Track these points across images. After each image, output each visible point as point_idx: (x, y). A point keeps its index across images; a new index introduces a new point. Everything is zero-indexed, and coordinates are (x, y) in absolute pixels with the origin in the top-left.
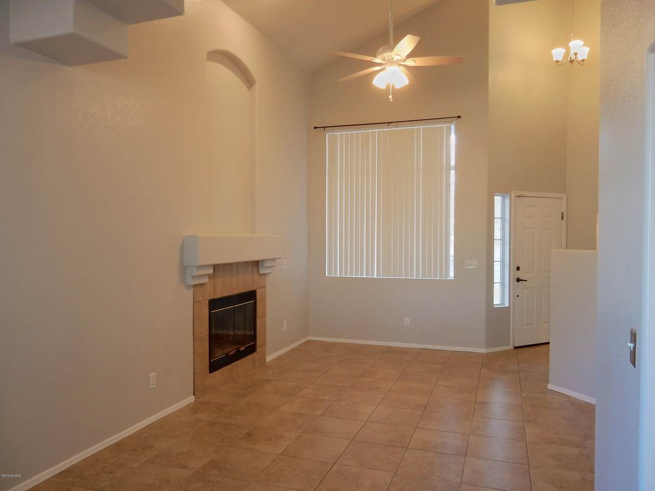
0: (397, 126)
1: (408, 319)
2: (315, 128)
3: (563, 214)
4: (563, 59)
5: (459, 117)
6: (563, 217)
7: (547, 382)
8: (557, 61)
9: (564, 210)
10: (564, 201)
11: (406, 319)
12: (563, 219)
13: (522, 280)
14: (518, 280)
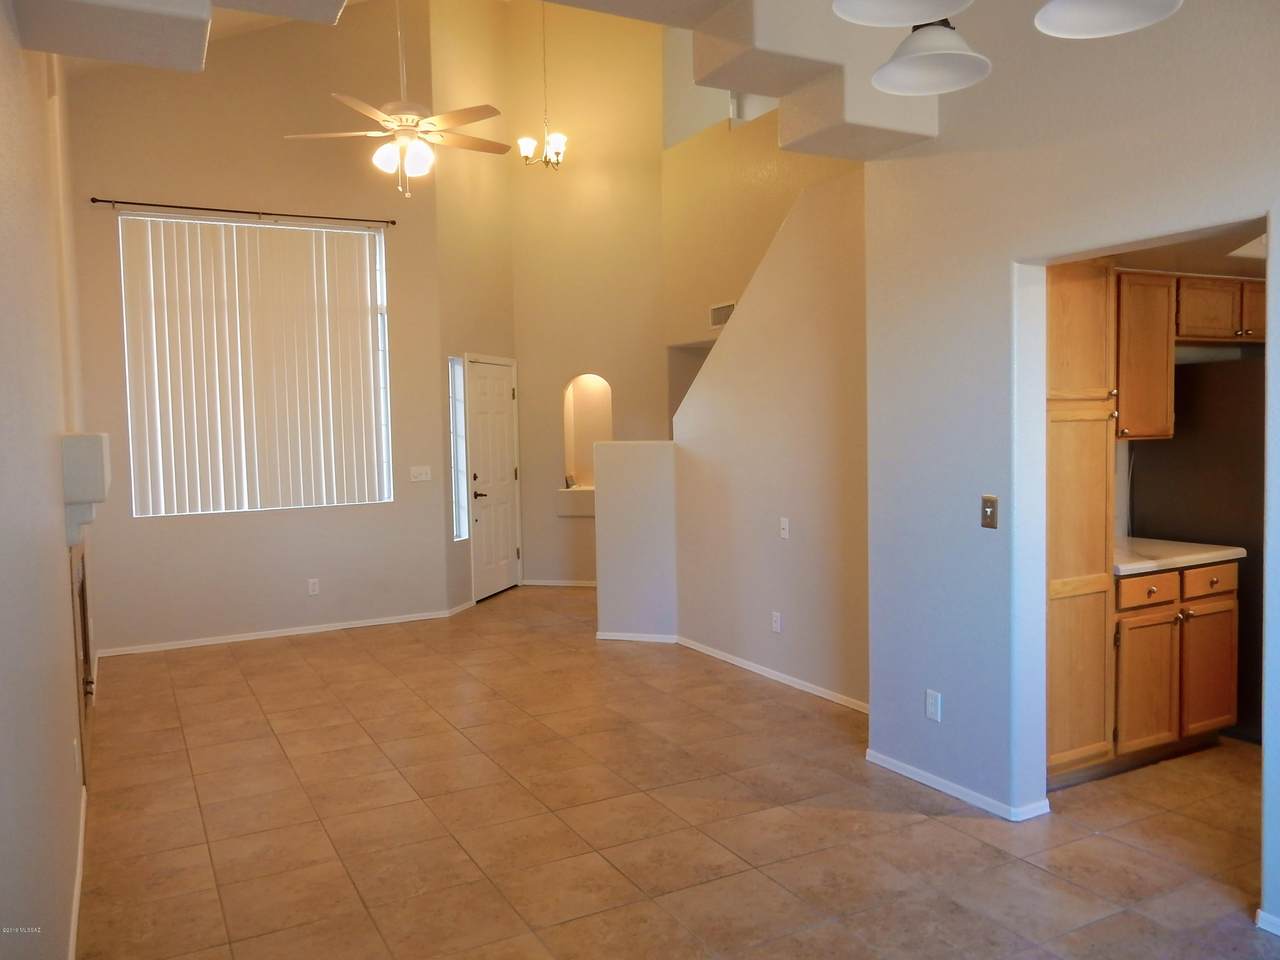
0: (276, 221)
1: (316, 580)
2: (94, 200)
3: (514, 390)
4: (535, 157)
5: (394, 223)
6: (513, 395)
7: (595, 630)
8: (527, 158)
9: (514, 386)
10: (514, 369)
11: (311, 580)
12: (514, 398)
13: (481, 495)
14: (476, 495)
